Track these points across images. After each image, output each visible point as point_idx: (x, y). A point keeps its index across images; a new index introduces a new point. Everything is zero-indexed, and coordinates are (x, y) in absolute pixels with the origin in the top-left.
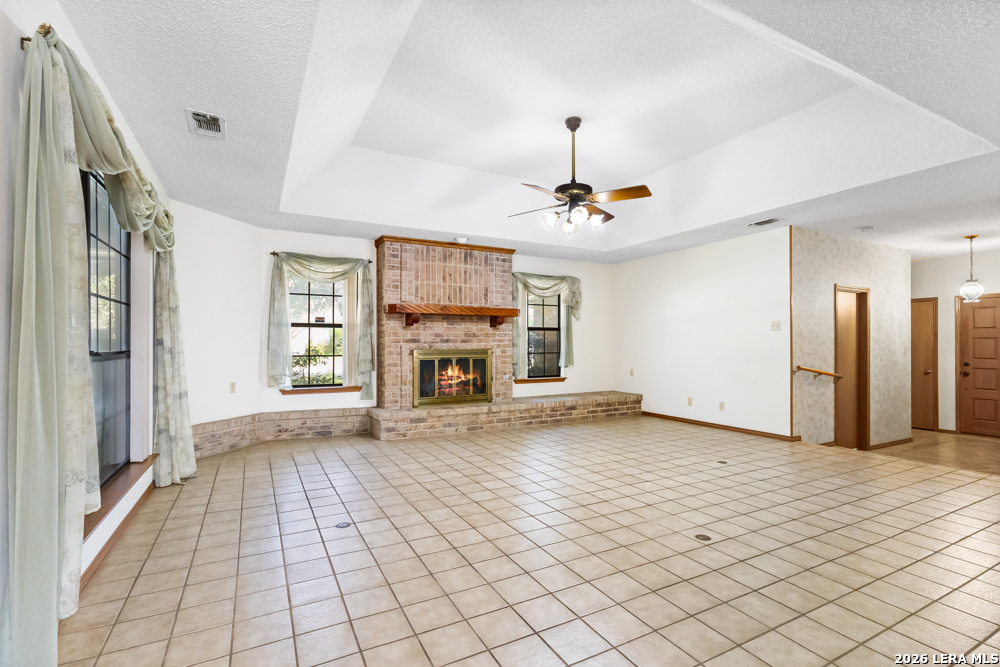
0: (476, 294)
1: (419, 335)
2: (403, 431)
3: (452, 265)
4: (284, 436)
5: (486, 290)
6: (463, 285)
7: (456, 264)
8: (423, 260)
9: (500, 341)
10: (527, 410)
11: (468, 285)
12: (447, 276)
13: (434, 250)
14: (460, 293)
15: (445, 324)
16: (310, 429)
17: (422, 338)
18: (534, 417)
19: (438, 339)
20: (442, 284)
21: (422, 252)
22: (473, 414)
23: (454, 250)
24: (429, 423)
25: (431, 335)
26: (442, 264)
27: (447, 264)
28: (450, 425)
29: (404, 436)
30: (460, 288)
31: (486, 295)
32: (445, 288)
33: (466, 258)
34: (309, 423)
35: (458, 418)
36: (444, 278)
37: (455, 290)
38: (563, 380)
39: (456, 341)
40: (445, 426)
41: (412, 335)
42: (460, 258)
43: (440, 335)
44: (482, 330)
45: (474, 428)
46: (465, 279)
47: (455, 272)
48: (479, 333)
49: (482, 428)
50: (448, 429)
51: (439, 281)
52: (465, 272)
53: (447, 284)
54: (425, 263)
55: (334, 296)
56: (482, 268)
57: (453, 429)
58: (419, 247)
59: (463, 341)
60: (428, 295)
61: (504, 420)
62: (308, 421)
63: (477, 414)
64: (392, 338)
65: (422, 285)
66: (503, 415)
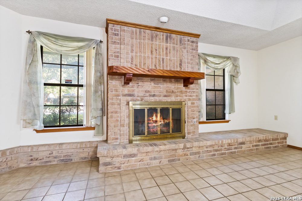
0: (174, 64)
1: (133, 91)
2: (117, 165)
3: (157, 43)
4: (35, 163)
5: (181, 61)
6: (165, 57)
7: (160, 42)
8: (136, 39)
9: (190, 96)
10: (211, 146)
11: (168, 58)
12: (154, 50)
13: (145, 32)
14: (163, 62)
15: (152, 84)
16: (55, 157)
17: (136, 93)
18: (216, 151)
19: (147, 94)
20: (150, 56)
21: (136, 33)
22: (173, 150)
23: (158, 33)
24: (139, 157)
25: (142, 91)
26: (150, 42)
27: (154, 42)
28: (155, 158)
29: (119, 168)
30: (163, 59)
31: (181, 65)
32: (152, 59)
33: (167, 39)
34: (55, 154)
35: (162, 153)
36: (152, 52)
37: (160, 61)
38: (228, 121)
39: (160, 96)
40: (151, 159)
41: (129, 91)
42: (163, 39)
43: (149, 92)
44: (178, 88)
45: (173, 160)
46: (166, 53)
47: (159, 48)
48: (176, 91)
49: (179, 160)
50: (154, 161)
51: (148, 54)
52: (167, 49)
53: (154, 56)
54: (138, 41)
55: (78, 66)
56: (178, 47)
57: (158, 161)
58: (134, 29)
59: (165, 96)
60: (140, 63)
61: (195, 153)
62: (54, 152)
63: (176, 150)
64: (114, 93)
65: (136, 56)
66: (195, 150)
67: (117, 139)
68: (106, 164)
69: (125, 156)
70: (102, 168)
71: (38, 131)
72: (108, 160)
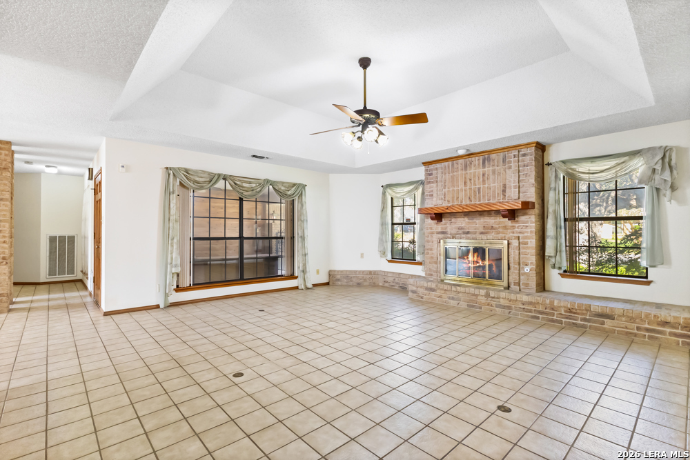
0: (494, 191)
1: (446, 228)
2: (421, 295)
3: (472, 171)
4: (386, 285)
5: (505, 186)
6: (482, 186)
7: (475, 169)
8: (449, 173)
9: (520, 233)
10: (530, 303)
11: (486, 186)
12: (468, 181)
13: (457, 164)
14: (479, 193)
15: (466, 220)
16: (397, 283)
17: (449, 230)
19: (461, 231)
20: (464, 188)
21: (449, 167)
22: (474, 295)
23: (473, 159)
24: (439, 293)
25: (455, 228)
26: (464, 172)
27: (468, 172)
28: (453, 298)
29: (422, 298)
30: (479, 189)
31: (504, 191)
32: (465, 191)
33: (484, 163)
34: (396, 281)
35: (460, 295)
36: (465, 183)
37: (475, 191)
38: (649, 283)
39: (475, 233)
40: (449, 298)
41: (442, 228)
42: (479, 164)
43: (462, 228)
44: (500, 223)
45: (473, 306)
46: (484, 181)
47: (474, 176)
48: (497, 226)
49: (481, 308)
50: (452, 301)
51: (461, 186)
52: (484, 175)
53: (468, 187)
54: (451, 174)
55: (415, 205)
56: (500, 168)
57: (456, 302)
58: (446, 163)
59: (482, 233)
60: (453, 198)
61: (504, 307)
62: (396, 279)
63: (477, 295)
64: (429, 231)
65: (449, 191)
66: (503, 302)
67: (432, 275)
68: (414, 292)
69: (427, 289)
70: (410, 294)
71: (389, 261)
72: (414, 288)
